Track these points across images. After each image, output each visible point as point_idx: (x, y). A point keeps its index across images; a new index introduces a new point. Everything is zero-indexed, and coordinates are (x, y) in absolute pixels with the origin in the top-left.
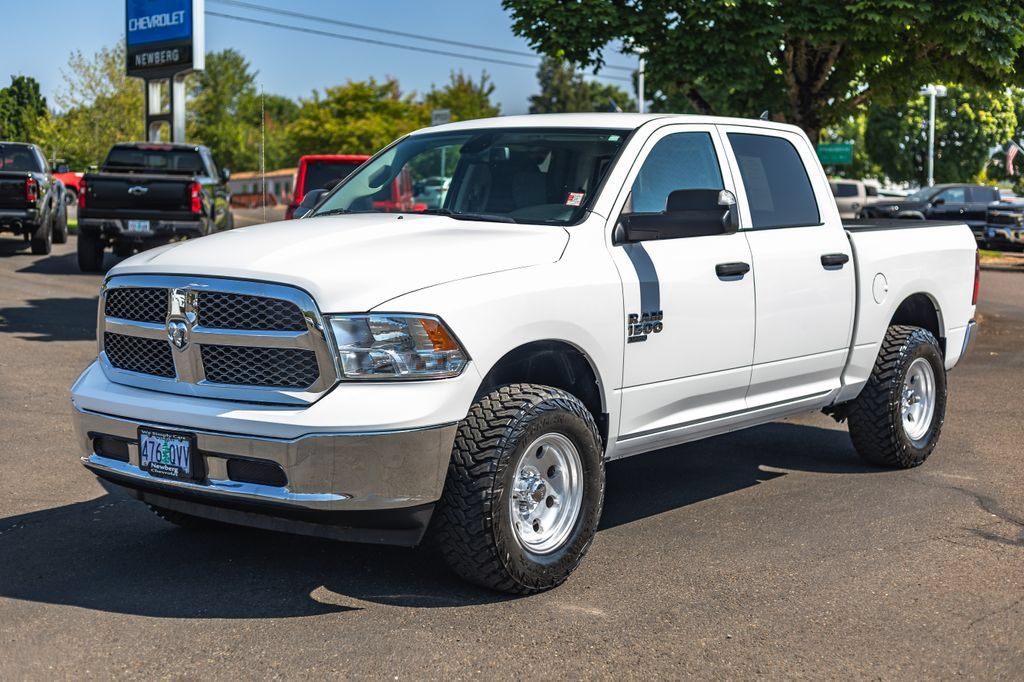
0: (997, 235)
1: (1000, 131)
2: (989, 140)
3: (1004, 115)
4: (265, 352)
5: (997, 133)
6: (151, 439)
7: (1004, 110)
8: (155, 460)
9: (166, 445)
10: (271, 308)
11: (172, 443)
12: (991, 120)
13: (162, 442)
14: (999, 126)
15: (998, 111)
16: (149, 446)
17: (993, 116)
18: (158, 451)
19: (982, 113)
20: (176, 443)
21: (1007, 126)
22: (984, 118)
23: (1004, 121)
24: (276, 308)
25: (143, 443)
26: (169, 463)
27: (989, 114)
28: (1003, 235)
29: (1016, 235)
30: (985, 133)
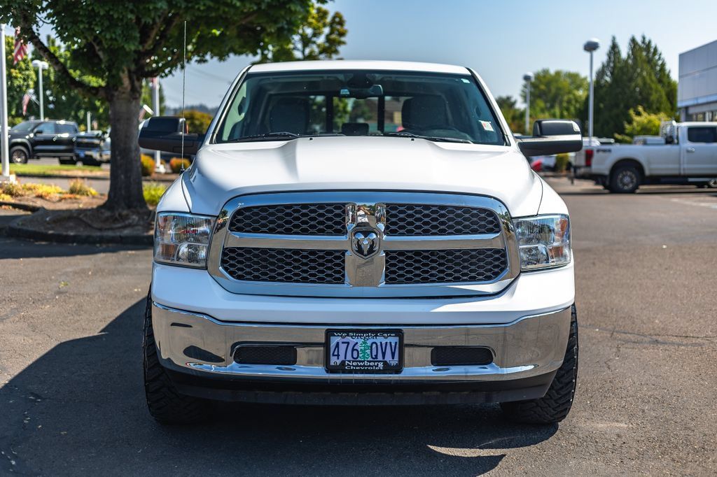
0: (87, 156)
1: (26, 83)
2: (18, 89)
3: (27, 72)
4: (458, 254)
5: (23, 85)
6: (345, 340)
7: (27, 69)
8: (349, 357)
9: (365, 343)
10: (467, 215)
11: (375, 340)
12: (19, 75)
13: (360, 341)
14: (25, 80)
15: (23, 70)
16: (343, 347)
17: (20, 73)
18: (353, 350)
19: (12, 70)
20: (380, 340)
21: (29, 80)
22: (14, 74)
23: (28, 76)
24: (473, 215)
25: (333, 344)
26: (370, 359)
27: (17, 71)
28: (91, 156)
29: (101, 156)
30: (15, 85)
